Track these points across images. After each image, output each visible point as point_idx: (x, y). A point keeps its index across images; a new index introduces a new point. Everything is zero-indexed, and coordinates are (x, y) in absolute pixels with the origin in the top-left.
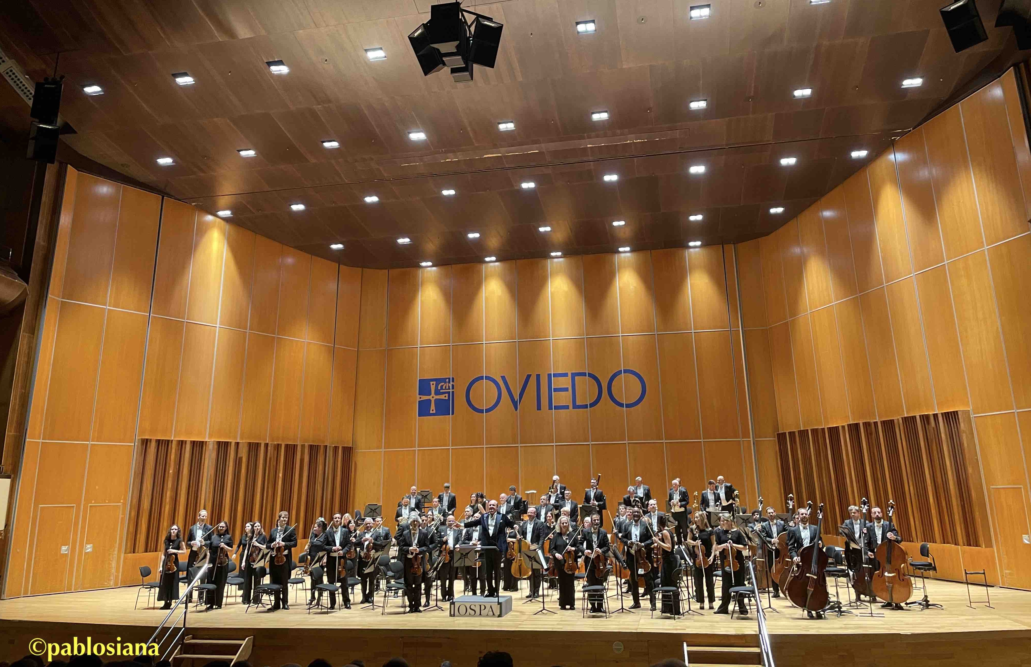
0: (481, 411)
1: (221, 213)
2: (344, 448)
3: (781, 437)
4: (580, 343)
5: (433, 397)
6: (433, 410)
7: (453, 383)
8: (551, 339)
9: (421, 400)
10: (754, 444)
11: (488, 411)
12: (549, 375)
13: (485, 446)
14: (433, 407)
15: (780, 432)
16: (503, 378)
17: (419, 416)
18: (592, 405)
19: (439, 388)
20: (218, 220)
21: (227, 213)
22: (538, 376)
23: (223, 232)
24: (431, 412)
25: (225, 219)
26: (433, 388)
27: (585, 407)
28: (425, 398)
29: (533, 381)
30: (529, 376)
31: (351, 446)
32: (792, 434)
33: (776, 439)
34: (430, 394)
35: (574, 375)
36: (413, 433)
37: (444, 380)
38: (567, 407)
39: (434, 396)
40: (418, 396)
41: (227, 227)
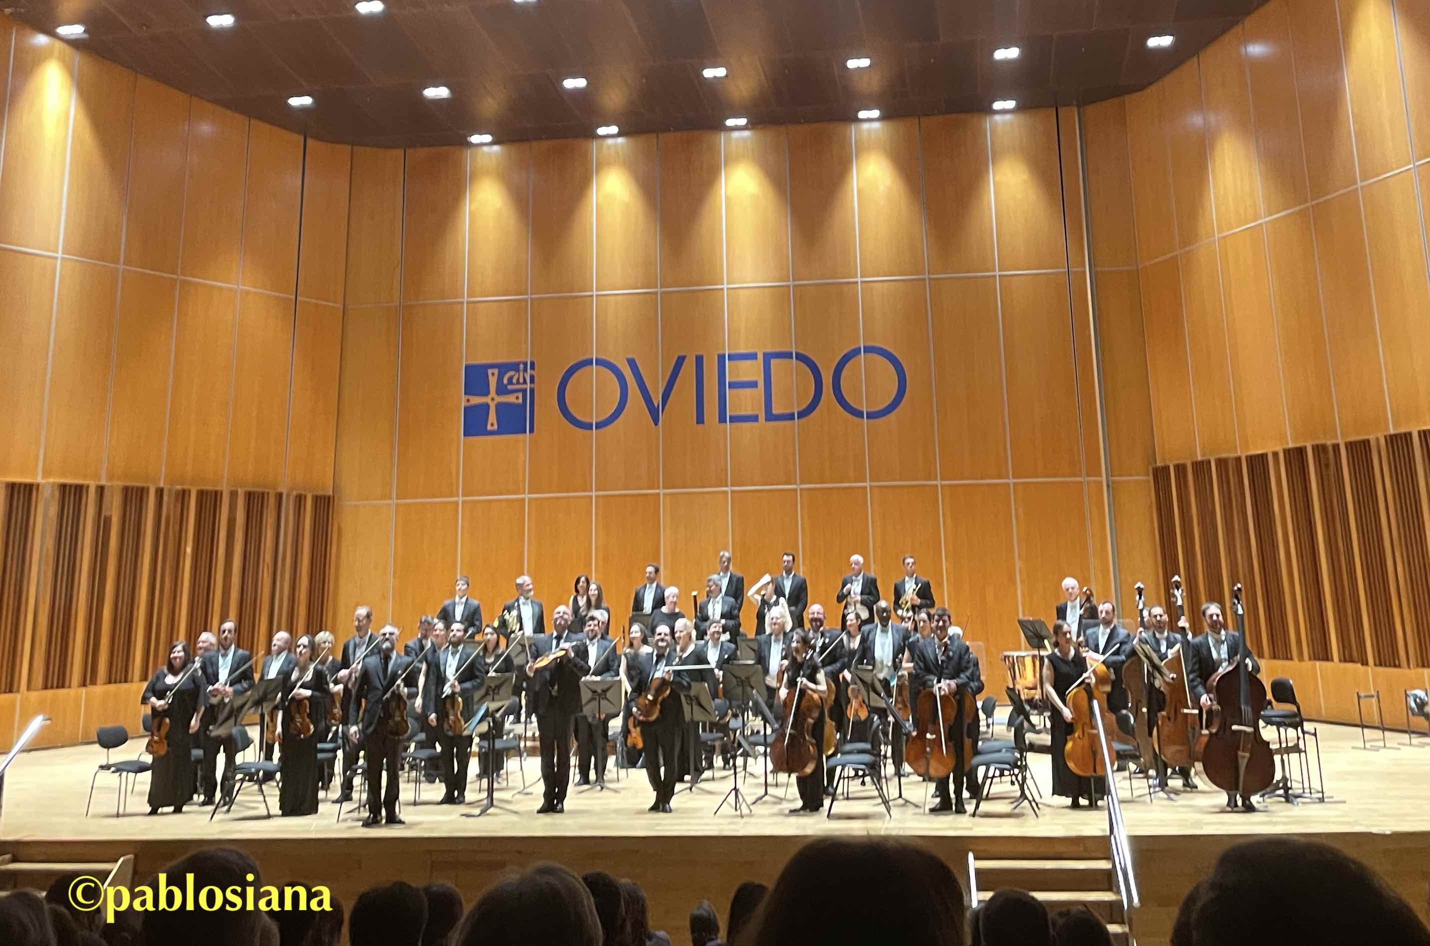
0: (589, 426)
1: (64, 31)
2: (317, 499)
3: (1160, 475)
4: (780, 295)
5: (492, 400)
6: (492, 425)
7: (533, 372)
8: (725, 286)
9: (468, 404)
10: (1108, 486)
11: (599, 426)
12: (721, 358)
13: (594, 494)
14: (492, 418)
15: (1158, 464)
16: (632, 363)
17: (465, 435)
18: (802, 415)
19: (505, 381)
20: (58, 44)
21: (76, 30)
22: (699, 360)
23: (69, 69)
24: (489, 428)
25: (73, 43)
26: (493, 382)
27: (791, 417)
28: (476, 400)
29: (689, 367)
30: (681, 360)
31: (331, 493)
32: (1181, 469)
33: (1151, 477)
34: (487, 393)
35: (768, 357)
36: (454, 471)
37: (515, 367)
38: (755, 418)
39: (496, 397)
40: (464, 398)
41: (77, 57)
